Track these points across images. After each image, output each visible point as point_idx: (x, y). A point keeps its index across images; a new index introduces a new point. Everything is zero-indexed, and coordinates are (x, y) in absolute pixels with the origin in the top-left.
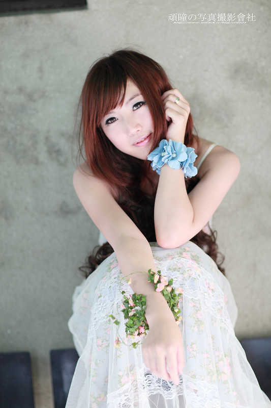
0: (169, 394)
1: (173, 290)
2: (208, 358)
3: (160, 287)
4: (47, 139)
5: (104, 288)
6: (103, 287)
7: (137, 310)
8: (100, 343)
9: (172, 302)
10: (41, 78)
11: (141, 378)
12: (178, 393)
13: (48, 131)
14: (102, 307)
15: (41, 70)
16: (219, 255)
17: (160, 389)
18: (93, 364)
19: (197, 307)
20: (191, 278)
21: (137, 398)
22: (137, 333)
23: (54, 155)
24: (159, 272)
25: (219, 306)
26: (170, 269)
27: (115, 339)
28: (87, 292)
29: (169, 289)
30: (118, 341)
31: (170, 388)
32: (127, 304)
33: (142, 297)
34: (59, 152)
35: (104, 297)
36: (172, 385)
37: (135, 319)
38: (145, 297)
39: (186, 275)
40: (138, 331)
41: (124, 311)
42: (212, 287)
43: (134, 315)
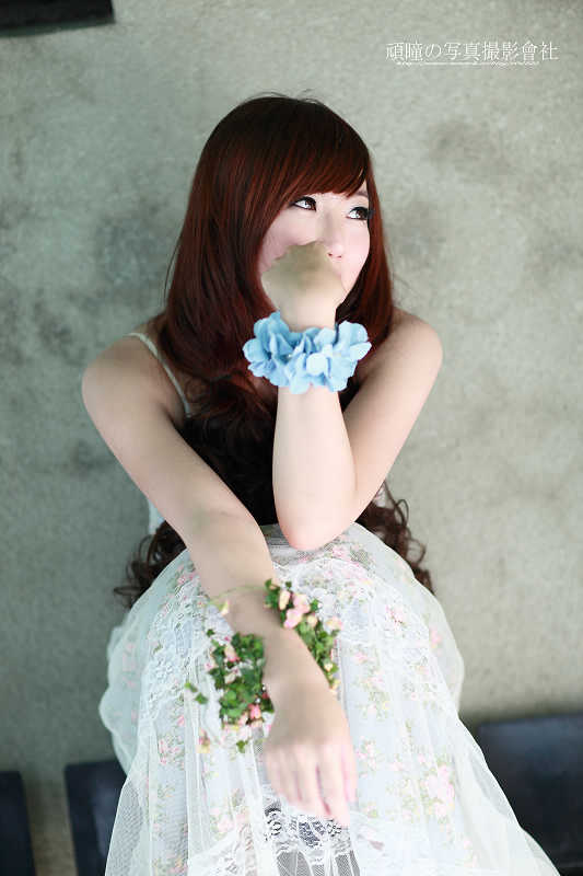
0: (315, 853)
1: (319, 624)
2: (401, 770)
3: (294, 618)
4: (38, 307)
5: (165, 630)
6: (164, 627)
7: (243, 670)
8: (166, 750)
9: (320, 648)
10: (18, 176)
11: (259, 820)
12: (336, 852)
13: (40, 292)
14: (164, 670)
15: (18, 158)
16: (412, 545)
17: (297, 842)
18: (153, 793)
19: (372, 663)
20: (353, 600)
21: (252, 862)
22: (244, 719)
23: (55, 342)
24: (289, 585)
25: (419, 658)
26: (306, 583)
27: (197, 734)
28: (132, 639)
29: (312, 621)
30: (205, 740)
31: (317, 839)
32: (220, 658)
33: (253, 640)
34: (64, 335)
35: (167, 648)
36: (322, 833)
37: (241, 689)
38: (261, 640)
39: (342, 595)
40: (246, 714)
41: (213, 672)
42: (399, 618)
43: (237, 681)
